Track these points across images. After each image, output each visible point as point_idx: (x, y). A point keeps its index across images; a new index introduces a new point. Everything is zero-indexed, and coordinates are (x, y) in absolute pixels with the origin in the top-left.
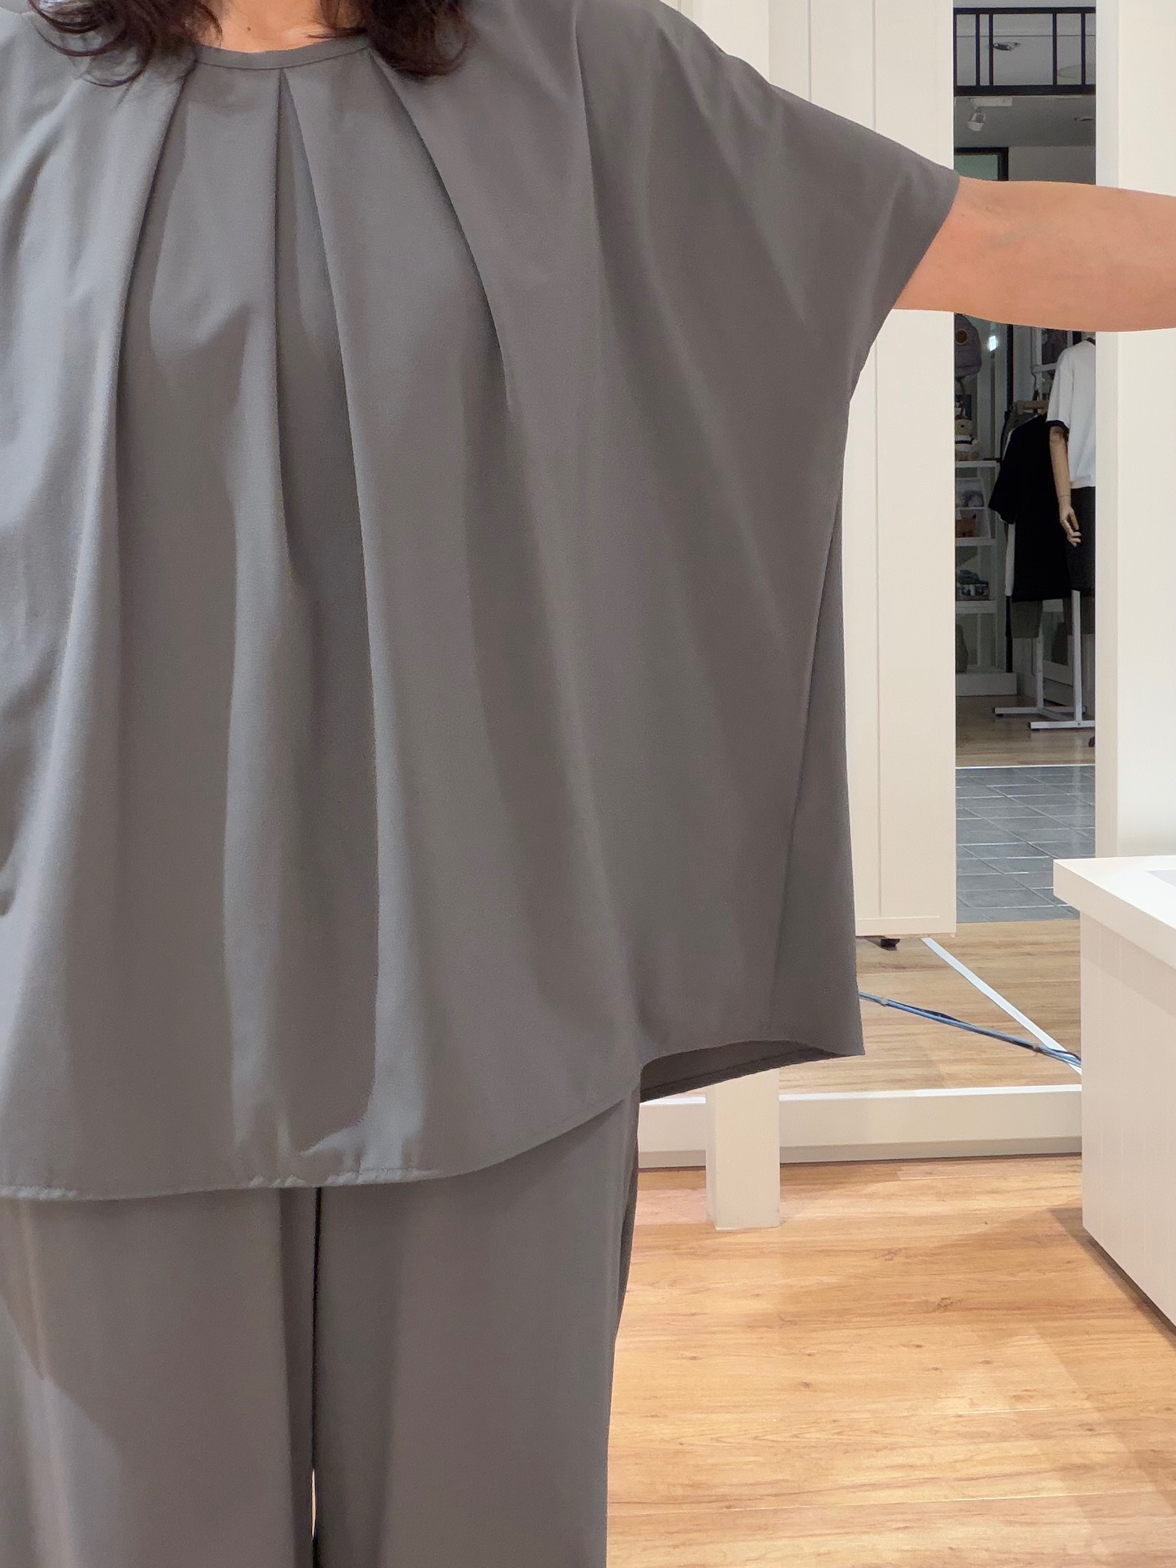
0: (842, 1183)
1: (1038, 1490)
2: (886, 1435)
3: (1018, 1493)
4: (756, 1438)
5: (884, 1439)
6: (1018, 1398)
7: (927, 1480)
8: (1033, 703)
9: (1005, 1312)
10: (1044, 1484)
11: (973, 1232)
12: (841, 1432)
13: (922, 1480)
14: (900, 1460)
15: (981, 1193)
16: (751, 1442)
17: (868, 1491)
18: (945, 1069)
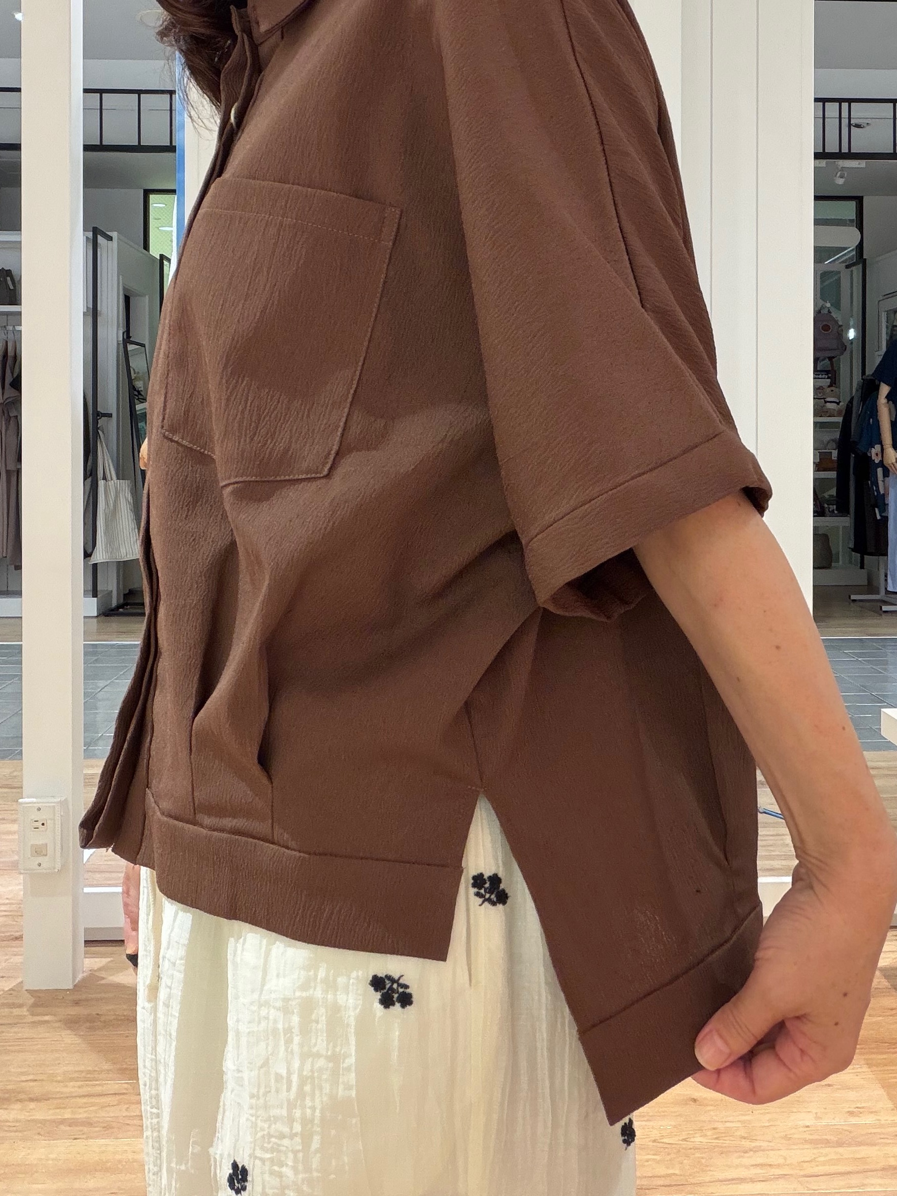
1: (863, 1185)
2: (752, 1140)
3: (848, 1187)
4: (654, 1141)
5: (750, 1143)
6: (851, 1113)
7: (781, 1176)
8: (878, 593)
10: (867, 1181)
12: (719, 1137)
13: (777, 1176)
14: (760, 1161)
16: (649, 1143)
17: (737, 1184)
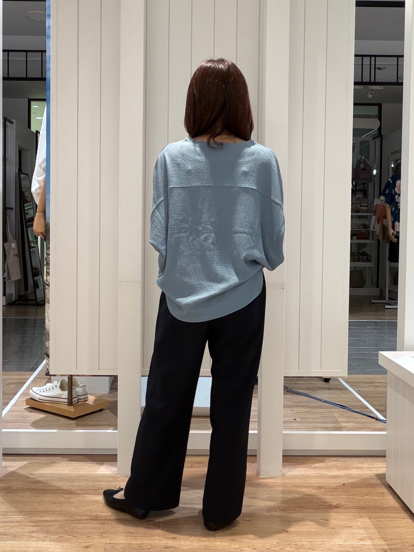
0: (304, 463)
4: (268, 549)
6: (361, 539)
9: (359, 509)
11: (349, 481)
12: (298, 548)
15: (353, 468)
18: (343, 425)
